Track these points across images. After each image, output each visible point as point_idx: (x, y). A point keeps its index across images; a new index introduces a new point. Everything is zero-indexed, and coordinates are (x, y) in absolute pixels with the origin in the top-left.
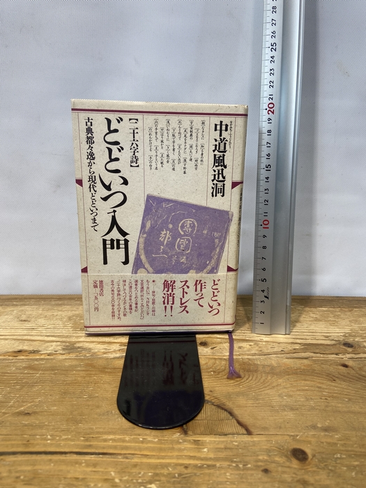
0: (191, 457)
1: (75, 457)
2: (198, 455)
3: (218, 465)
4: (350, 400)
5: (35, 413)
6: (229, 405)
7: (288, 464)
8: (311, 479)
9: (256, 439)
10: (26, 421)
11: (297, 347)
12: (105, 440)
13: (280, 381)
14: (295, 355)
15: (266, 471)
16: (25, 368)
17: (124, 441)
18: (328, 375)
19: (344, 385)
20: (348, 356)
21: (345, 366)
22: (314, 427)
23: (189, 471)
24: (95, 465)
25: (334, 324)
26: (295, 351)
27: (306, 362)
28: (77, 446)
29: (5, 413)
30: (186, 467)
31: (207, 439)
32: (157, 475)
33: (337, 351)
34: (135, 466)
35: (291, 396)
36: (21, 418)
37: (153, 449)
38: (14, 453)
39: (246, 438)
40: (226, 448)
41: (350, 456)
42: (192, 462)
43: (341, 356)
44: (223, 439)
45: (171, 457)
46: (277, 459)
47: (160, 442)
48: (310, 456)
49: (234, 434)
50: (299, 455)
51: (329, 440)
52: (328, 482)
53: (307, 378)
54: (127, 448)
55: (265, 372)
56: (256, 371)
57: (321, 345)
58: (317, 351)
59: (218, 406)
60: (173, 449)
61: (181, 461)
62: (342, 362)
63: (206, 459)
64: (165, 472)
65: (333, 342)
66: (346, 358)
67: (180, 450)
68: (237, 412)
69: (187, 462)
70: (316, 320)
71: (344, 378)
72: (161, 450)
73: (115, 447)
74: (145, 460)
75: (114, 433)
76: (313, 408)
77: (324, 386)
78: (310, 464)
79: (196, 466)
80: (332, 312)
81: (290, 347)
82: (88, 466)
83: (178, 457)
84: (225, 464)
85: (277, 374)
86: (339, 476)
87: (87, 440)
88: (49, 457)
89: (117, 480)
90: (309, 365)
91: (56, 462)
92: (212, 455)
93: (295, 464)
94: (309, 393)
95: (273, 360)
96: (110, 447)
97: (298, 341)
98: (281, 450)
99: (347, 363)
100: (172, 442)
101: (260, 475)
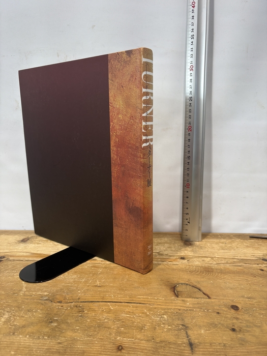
0: (181, 306)
1: (126, 304)
2: (185, 305)
3: (195, 310)
4: (263, 286)
5: (103, 286)
6: (198, 286)
7: (229, 311)
8: (240, 317)
9: (213, 300)
10: (100, 289)
11: (235, 260)
12: (139, 298)
13: (226, 276)
14: (234, 264)
15: (218, 313)
16: (92, 267)
17: (148, 299)
18: (252, 274)
19: (260, 279)
20: (264, 265)
21: (263, 270)
22: (243, 297)
23: (181, 311)
24: (137, 307)
25: (257, 249)
26: (234, 263)
27: (240, 268)
28: (127, 300)
29: (88, 286)
30: (179, 310)
31: (188, 299)
32: (166, 312)
33: (258, 263)
34: (156, 308)
35: (231, 283)
36: (97, 288)
37: (163, 302)
38: (98, 302)
39: (208, 300)
40: (198, 303)
41: (261, 309)
42: (182, 308)
43: (260, 265)
44: (196, 300)
45: (172, 306)
46: (223, 309)
47: (165, 300)
48: (240, 309)
49: (201, 298)
50: (235, 308)
51: (250, 302)
52: (249, 319)
53: (240, 275)
54: (150, 301)
55: (217, 272)
56: (212, 272)
57: (249, 259)
58: (247, 263)
59: (193, 286)
60: (172, 303)
61: (177, 308)
62: (261, 268)
63: (189, 307)
64: (170, 311)
65: (256, 258)
66: (263, 266)
67: (175, 303)
68: (202, 289)
69: (179, 308)
70: (247, 247)
71: (261, 276)
72: (166, 303)
73: (145, 301)
74: (159, 306)
75: (143, 296)
76: (243, 289)
77: (249, 279)
78: (240, 311)
79: (184, 310)
80: (257, 243)
81: (231, 261)
82: (133, 307)
83: (175, 306)
84: (198, 310)
85: (224, 273)
86: (255, 316)
87: (130, 298)
88: (115, 303)
89: (148, 313)
90: (241, 269)
91: (118, 306)
92: (191, 306)
93: (233, 311)
94: (241, 282)
95: (222, 266)
96: (142, 301)
97: (236, 258)
98: (225, 306)
99: (263, 269)
100: (171, 300)
101: (215, 314)
